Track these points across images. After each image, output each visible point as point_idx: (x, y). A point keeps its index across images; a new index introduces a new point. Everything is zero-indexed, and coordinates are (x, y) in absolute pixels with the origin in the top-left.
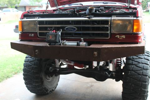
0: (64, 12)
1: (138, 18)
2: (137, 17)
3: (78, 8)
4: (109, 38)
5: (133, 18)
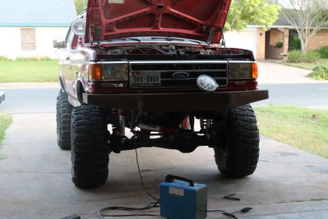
0: (109, 53)
1: (255, 62)
2: (254, 60)
3: (137, 45)
4: (227, 85)
5: (250, 62)
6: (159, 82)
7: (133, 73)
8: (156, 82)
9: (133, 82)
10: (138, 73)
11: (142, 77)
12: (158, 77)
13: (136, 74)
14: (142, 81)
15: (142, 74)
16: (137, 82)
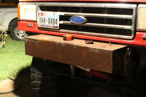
6: (58, 25)
8: (55, 25)
9: (39, 23)
11: (45, 18)
12: (57, 19)
13: (41, 15)
14: (45, 22)
15: (45, 15)
16: (41, 24)
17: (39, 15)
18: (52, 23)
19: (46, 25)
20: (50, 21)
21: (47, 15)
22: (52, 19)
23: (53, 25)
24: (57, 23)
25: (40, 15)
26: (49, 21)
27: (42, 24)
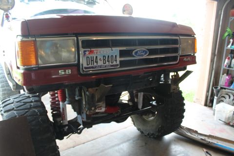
6: (118, 63)
7: (85, 51)
8: (115, 63)
9: (85, 65)
10: (91, 52)
11: (96, 57)
12: (116, 56)
13: (89, 54)
14: (97, 62)
15: (97, 53)
16: (90, 65)
17: (85, 54)
18: (109, 61)
19: (99, 66)
20: (106, 60)
21: (100, 52)
22: (108, 56)
23: (110, 64)
24: (116, 61)
25: (87, 53)
26: (104, 60)
27: (93, 65)
